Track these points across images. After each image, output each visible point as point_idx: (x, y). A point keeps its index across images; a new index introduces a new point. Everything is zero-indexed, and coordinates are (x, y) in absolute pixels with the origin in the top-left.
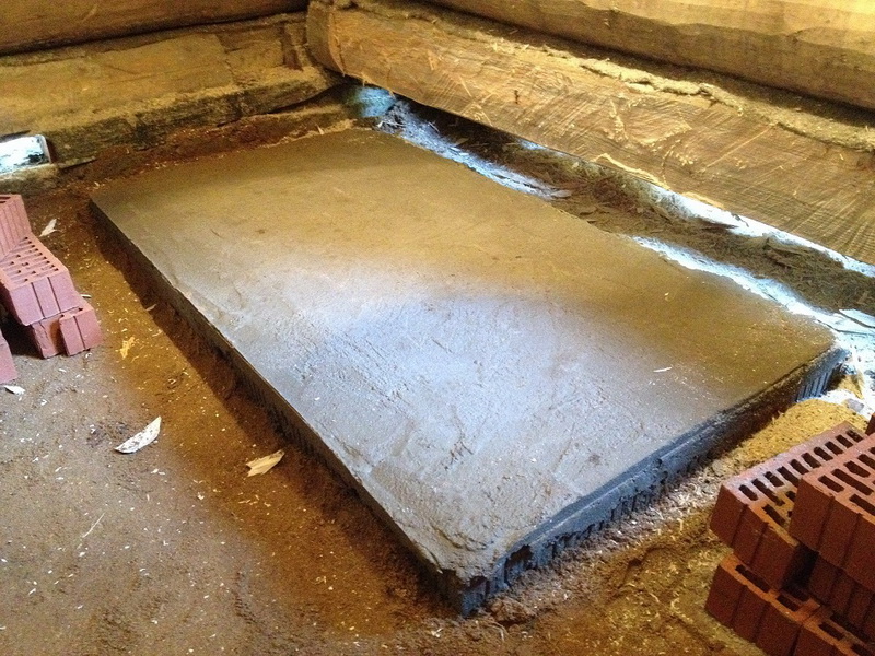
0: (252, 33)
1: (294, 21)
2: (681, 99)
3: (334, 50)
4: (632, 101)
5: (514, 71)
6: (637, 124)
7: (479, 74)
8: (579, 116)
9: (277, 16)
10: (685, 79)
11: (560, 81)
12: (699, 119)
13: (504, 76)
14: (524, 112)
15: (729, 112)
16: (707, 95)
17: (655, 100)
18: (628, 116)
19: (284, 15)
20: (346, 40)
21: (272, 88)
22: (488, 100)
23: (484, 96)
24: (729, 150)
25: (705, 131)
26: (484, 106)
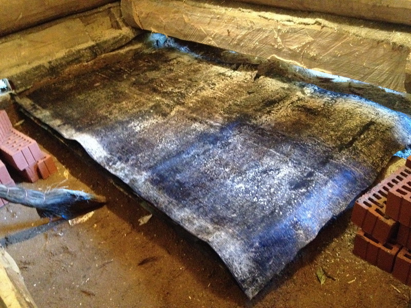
0: (96, 15)
1: (114, 7)
2: (307, 27)
3: (136, 19)
4: (284, 30)
5: (226, 21)
6: (287, 40)
7: (209, 24)
8: (259, 39)
9: (106, 5)
10: (308, 17)
11: (249, 24)
12: (317, 35)
13: (221, 23)
14: (233, 39)
15: (330, 31)
16: (320, 24)
17: (295, 29)
18: (283, 37)
19: (109, 4)
20: (142, 13)
21: (109, 40)
22: (215, 35)
23: (213, 34)
24: (332, 48)
25: (320, 40)
26: (213, 38)
